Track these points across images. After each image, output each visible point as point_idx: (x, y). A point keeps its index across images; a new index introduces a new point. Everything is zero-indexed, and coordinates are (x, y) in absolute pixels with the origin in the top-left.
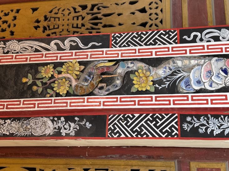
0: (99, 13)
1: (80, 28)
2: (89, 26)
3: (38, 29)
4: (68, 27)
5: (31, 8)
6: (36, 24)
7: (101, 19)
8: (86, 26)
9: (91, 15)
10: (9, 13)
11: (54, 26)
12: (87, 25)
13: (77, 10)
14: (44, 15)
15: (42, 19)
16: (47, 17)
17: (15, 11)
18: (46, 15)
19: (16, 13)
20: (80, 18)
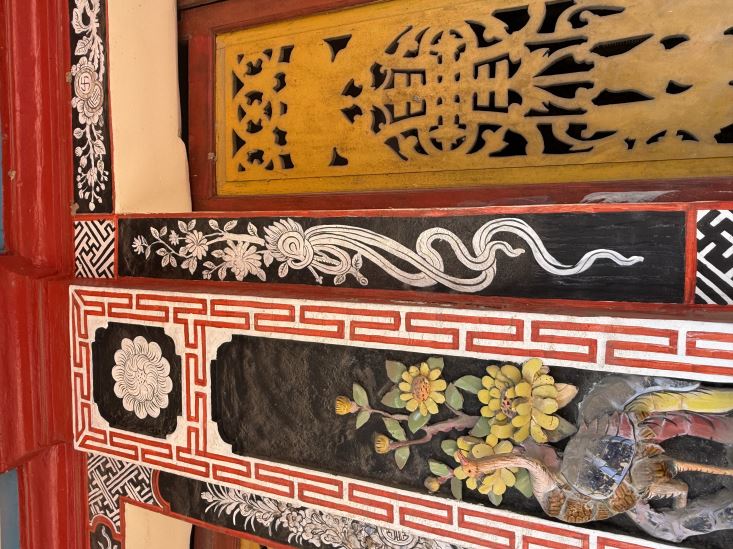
0: (580, 41)
1: (505, 110)
2: (537, 98)
3: (357, 118)
4: (460, 109)
5: (327, 37)
6: (349, 102)
7: (586, 67)
8: (524, 100)
9: (545, 50)
10: (260, 61)
11: (409, 104)
12: (532, 98)
13: (487, 36)
14: (370, 64)
15: (365, 79)
16: (382, 70)
17: (277, 54)
18: (378, 62)
19: (280, 61)
20: (502, 68)
